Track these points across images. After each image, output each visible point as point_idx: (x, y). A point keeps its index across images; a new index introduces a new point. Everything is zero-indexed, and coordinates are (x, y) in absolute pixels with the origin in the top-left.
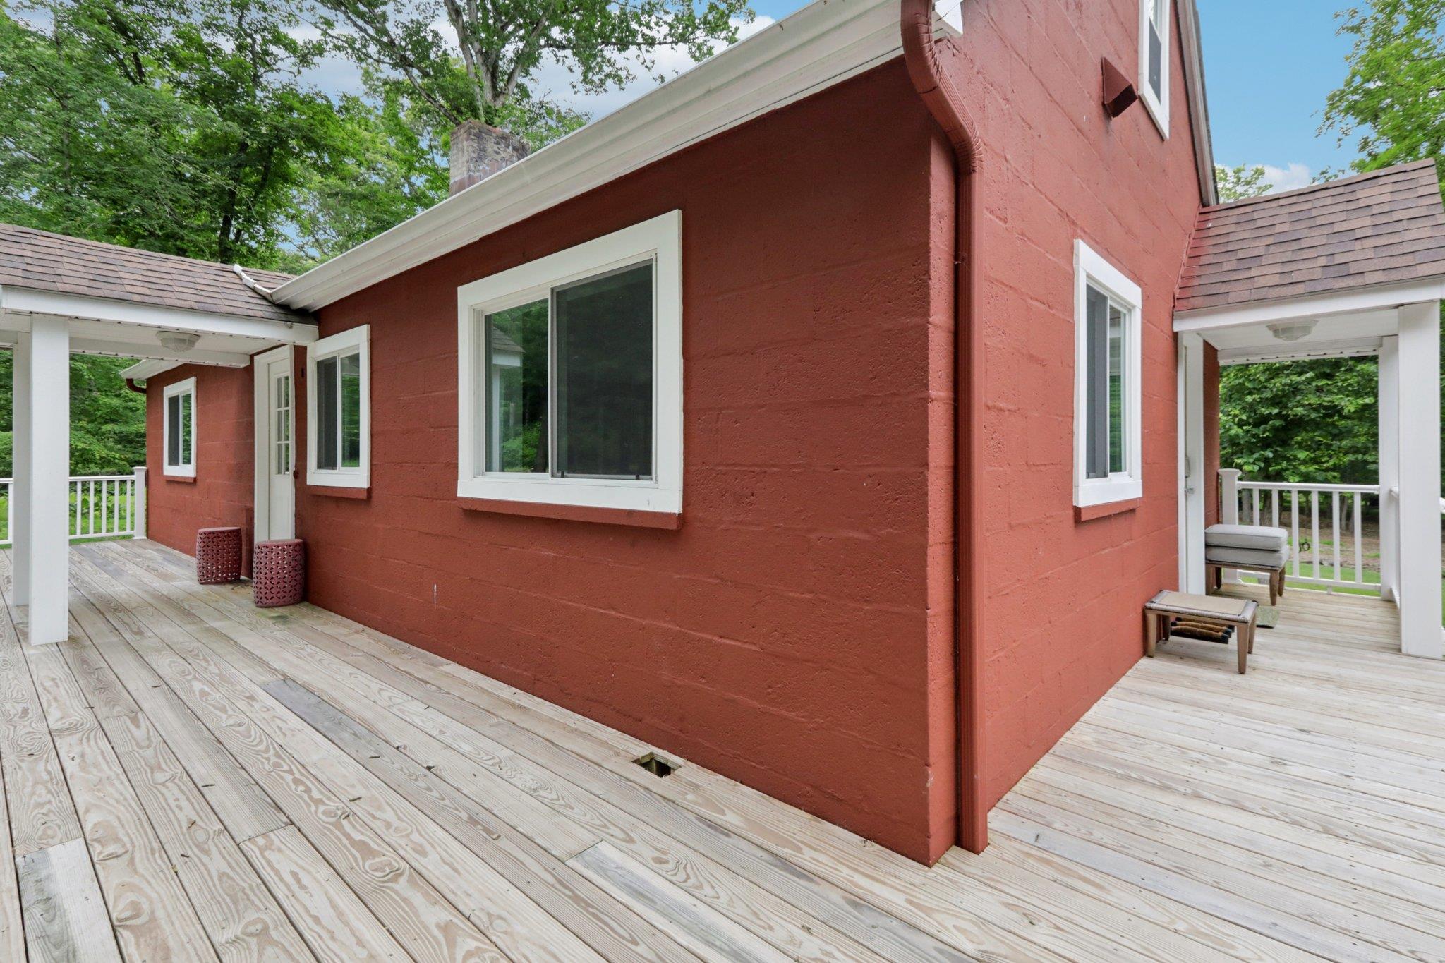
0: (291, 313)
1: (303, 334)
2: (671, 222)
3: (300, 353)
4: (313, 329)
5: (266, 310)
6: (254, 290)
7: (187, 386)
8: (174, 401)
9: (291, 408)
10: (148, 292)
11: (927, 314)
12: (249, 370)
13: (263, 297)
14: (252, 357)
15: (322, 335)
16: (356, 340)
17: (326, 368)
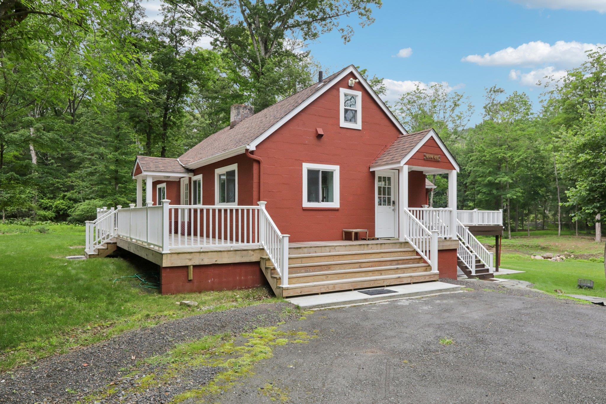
0: (188, 170)
1: (191, 175)
2: (236, 165)
3: (190, 179)
4: (192, 174)
5: (184, 170)
6: (181, 165)
7: (164, 185)
8: (160, 189)
9: (188, 191)
10: (163, 169)
11: (253, 180)
12: (179, 182)
13: (183, 167)
14: (180, 178)
15: (194, 175)
16: (199, 177)
17: (195, 182)
